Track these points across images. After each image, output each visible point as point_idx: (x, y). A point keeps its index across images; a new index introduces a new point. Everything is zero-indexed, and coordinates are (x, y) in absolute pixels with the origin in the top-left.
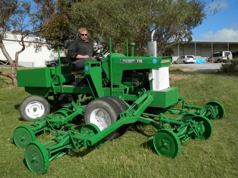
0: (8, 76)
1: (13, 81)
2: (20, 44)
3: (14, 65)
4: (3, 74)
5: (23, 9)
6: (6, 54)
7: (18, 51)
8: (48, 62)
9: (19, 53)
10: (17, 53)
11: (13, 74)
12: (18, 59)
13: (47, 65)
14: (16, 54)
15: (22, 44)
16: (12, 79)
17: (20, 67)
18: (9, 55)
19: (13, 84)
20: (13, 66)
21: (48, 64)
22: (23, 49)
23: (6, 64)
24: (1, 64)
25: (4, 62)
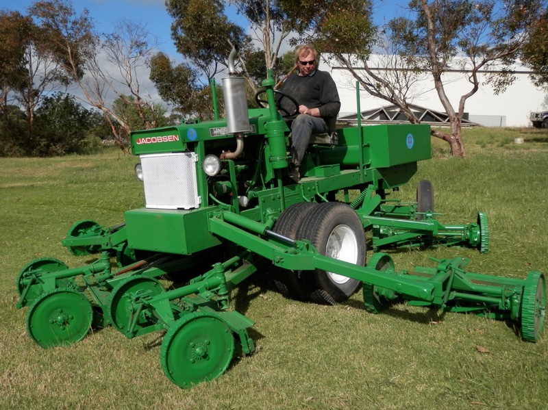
0: (444, 138)
1: (451, 146)
2: (470, 81)
3: (456, 120)
4: (437, 134)
5: (479, 15)
6: (445, 100)
7: (465, 93)
8: (537, 115)
9: (466, 97)
10: (463, 97)
11: (453, 135)
12: (463, 108)
13: (534, 122)
14: (461, 100)
15: (473, 81)
16: (450, 143)
17: (474, 126)
18: (449, 102)
19: (451, 152)
20: (454, 121)
21: (535, 119)
22: (475, 90)
23: (447, 120)
24: (437, 120)
25: (443, 116)
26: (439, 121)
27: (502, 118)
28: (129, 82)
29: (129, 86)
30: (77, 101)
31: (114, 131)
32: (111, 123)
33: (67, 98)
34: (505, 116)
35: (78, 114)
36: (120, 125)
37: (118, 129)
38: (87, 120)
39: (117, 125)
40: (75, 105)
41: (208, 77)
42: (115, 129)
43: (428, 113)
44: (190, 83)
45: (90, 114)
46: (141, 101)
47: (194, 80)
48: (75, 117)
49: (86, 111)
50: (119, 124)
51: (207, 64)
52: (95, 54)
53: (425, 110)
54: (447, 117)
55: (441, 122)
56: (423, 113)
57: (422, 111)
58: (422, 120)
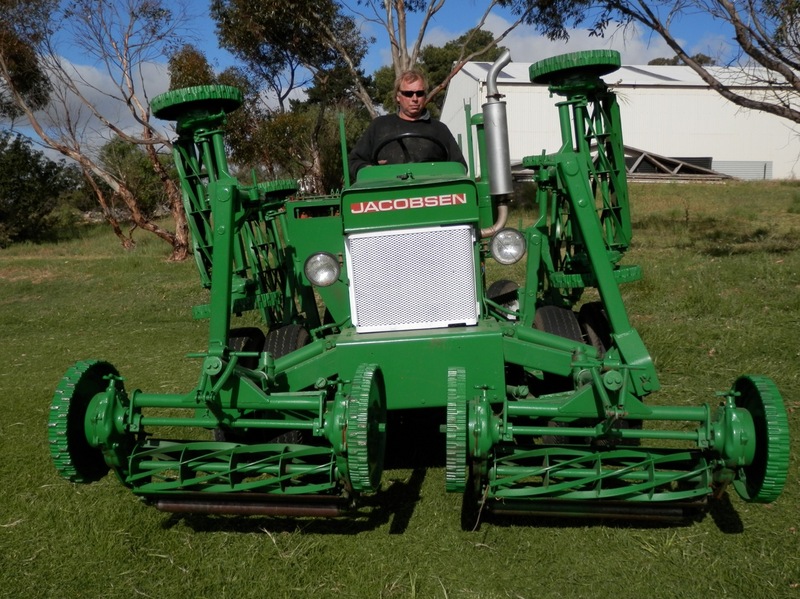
17: (723, 178)
23: (677, 170)
24: (661, 171)
25: (671, 164)
26: (663, 171)
27: (766, 166)
28: (128, 95)
29: (129, 102)
30: (35, 148)
31: (101, 200)
32: (94, 185)
33: (17, 144)
34: (771, 163)
35: (38, 169)
36: (113, 190)
37: (110, 196)
38: (54, 180)
39: (107, 189)
40: (32, 154)
41: (279, 95)
42: (104, 195)
43: (645, 159)
44: (248, 105)
45: (60, 169)
46: (155, 136)
47: (255, 101)
48: (33, 175)
49: (52, 165)
50: (108, 187)
51: (275, 73)
52: (51, 32)
53: (640, 153)
54: (677, 165)
55: (667, 173)
56: (636, 159)
57: (635, 156)
58: (635, 171)
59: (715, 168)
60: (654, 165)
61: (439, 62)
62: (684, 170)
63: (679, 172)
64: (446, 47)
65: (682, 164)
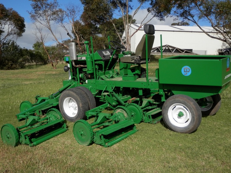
24: (180, 52)
25: (183, 51)
27: (206, 52)
53: (175, 48)
54: (184, 51)
55: (182, 53)
56: (174, 49)
57: (174, 48)
58: (174, 52)
59: (193, 52)
60: (178, 51)
61: (117, 23)
62: (186, 52)
63: (185, 53)
64: (119, 19)
65: (185, 51)
